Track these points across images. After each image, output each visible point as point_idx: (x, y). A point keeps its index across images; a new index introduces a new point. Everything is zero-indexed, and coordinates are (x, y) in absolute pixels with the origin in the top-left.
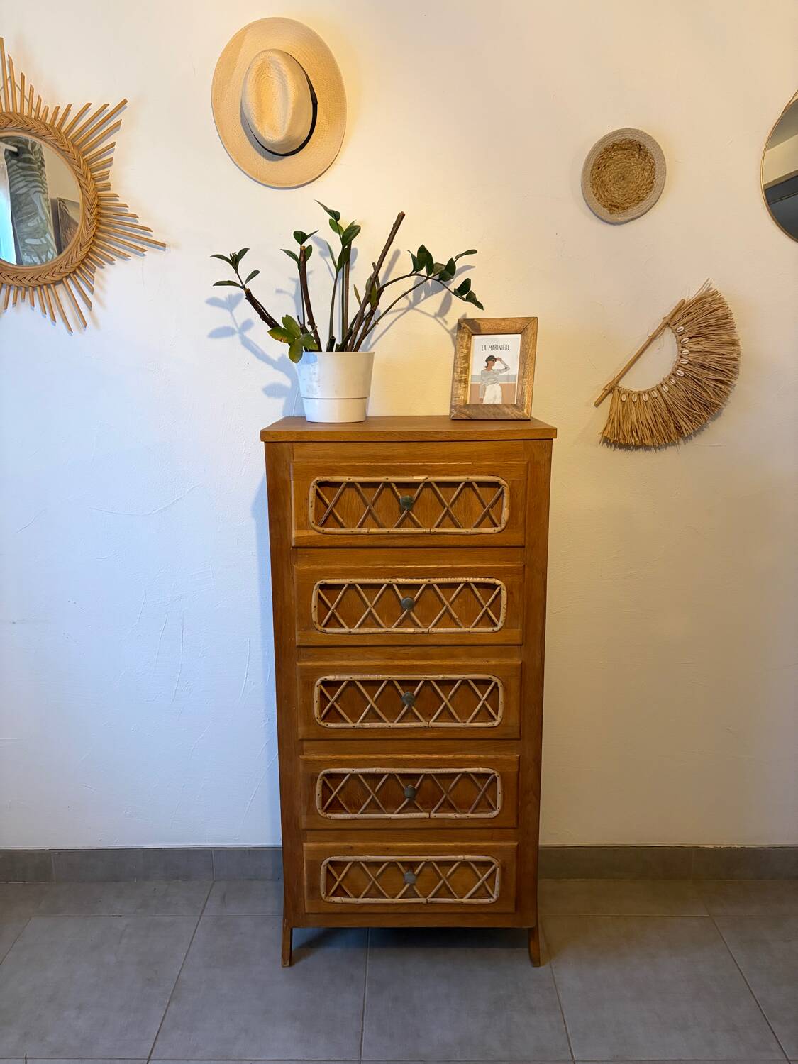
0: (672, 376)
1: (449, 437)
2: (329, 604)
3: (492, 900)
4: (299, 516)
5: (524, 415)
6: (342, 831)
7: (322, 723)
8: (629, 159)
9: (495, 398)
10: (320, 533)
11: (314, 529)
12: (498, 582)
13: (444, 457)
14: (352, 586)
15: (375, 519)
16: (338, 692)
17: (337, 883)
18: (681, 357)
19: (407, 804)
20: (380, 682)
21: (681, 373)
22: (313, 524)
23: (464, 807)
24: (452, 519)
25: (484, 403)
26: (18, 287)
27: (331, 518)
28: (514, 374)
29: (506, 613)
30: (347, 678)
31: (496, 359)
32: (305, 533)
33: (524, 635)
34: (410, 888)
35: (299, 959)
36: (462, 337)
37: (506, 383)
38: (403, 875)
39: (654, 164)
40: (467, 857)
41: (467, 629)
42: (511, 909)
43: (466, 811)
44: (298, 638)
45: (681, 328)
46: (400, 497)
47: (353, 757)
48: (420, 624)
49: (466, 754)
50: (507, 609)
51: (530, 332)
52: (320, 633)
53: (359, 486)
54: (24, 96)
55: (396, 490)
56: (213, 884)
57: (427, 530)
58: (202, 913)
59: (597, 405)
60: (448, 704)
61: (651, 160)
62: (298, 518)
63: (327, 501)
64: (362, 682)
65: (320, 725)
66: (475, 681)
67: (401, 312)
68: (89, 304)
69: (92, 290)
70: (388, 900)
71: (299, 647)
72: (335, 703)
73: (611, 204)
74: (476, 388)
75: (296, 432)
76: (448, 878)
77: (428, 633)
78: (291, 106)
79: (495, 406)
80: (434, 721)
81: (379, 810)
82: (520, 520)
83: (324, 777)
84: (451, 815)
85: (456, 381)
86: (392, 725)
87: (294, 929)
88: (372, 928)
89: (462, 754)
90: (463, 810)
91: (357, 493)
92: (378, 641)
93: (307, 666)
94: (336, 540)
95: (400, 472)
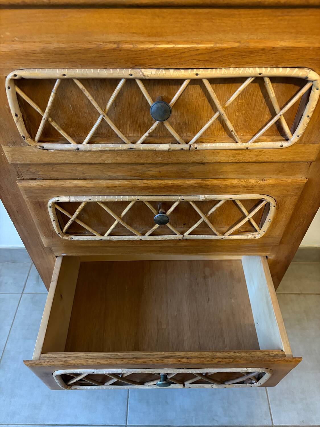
2: (38, 110)
7: (65, 238)
12: (311, 75)
14: (67, 81)
16: (77, 211)
20: (125, 203)
30: (84, 199)
41: (244, 145)
48: (178, 138)
52: (37, 150)
64: (106, 203)
66: (244, 201)
72: (76, 220)
77: (189, 150)
86: (143, 238)
92: (120, 159)
93: (30, 187)
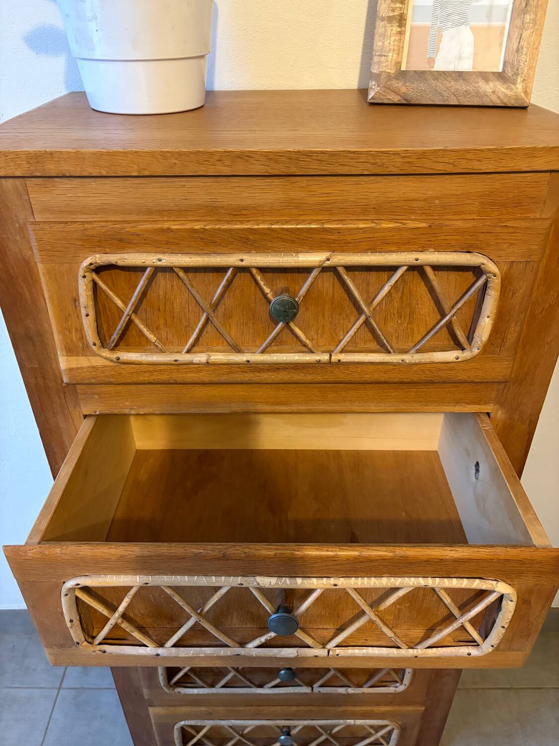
1: (382, 166)
4: (67, 333)
5: (517, 98)
9: (460, 58)
10: (112, 361)
11: (100, 356)
13: (364, 210)
22: (95, 348)
24: (372, 330)
25: (436, 68)
27: (132, 332)
32: (83, 362)
37: (485, 23)
46: (270, 296)
53: (181, 272)
55: (262, 283)
57: (325, 357)
62: (64, 335)
63: (119, 303)
74: (421, 34)
75: (28, 154)
79: (460, 75)
82: (512, 336)
85: (383, 19)
91: (179, 285)
94: (147, 375)
95: (270, 244)
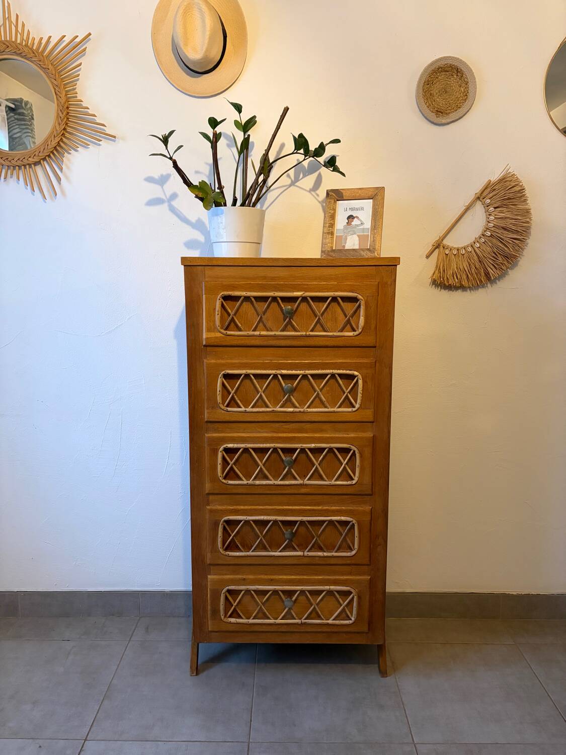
0: (482, 236)
1: (320, 263)
2: (230, 390)
3: (351, 622)
5: (375, 256)
6: (237, 566)
7: (224, 481)
8: (450, 79)
9: (354, 245)
10: (224, 335)
11: (220, 332)
12: (356, 373)
13: (316, 279)
14: (247, 376)
15: (265, 326)
16: (236, 457)
17: (233, 607)
18: (488, 222)
19: (286, 545)
20: (267, 449)
21: (489, 234)
22: (219, 328)
23: (330, 548)
24: (322, 326)
25: (346, 248)
26: (8, 166)
27: (232, 324)
28: (368, 227)
29: (362, 397)
30: (243, 446)
31: (354, 217)
32: (213, 335)
33: (376, 413)
34: (288, 613)
35: (204, 670)
36: (329, 202)
37: (362, 234)
38: (283, 601)
39: (468, 82)
40: (332, 587)
41: (333, 410)
42: (365, 629)
43: (332, 551)
44: (206, 416)
45: (489, 201)
46: (284, 309)
47: (246, 507)
48: (298, 405)
49: (332, 506)
50: (362, 394)
51: (379, 197)
52: (223, 412)
53: (253, 299)
54: (18, 31)
55: (281, 303)
56: (139, 619)
57: (304, 333)
58: (131, 638)
59: (428, 257)
60: (318, 467)
61: (466, 80)
62: (208, 323)
63: (230, 311)
64: (254, 449)
65: (223, 483)
66: (338, 449)
67: (285, 188)
68: (59, 179)
69: (61, 169)
70: (272, 621)
71: (207, 422)
72: (233, 465)
73: (437, 111)
74: (339, 238)
75: (207, 258)
76: (317, 604)
77: (304, 412)
78: (208, 33)
79: (354, 250)
80: (307, 480)
81: (265, 549)
82: (373, 326)
83: (225, 523)
84: (320, 554)
85: (325, 233)
86: (276, 482)
87: (200, 644)
88: (259, 644)
89: (328, 506)
90: (329, 551)
91: (251, 306)
92: (267, 418)
93: (213, 437)
94: (236, 341)
95: (284, 289)
